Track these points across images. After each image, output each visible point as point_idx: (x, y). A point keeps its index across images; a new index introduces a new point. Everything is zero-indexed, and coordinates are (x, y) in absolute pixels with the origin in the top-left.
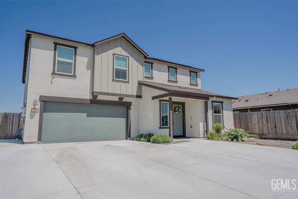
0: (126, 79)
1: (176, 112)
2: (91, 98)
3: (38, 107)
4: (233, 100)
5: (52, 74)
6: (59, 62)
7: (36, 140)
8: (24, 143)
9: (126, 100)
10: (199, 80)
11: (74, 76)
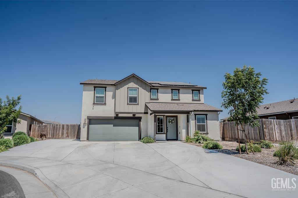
0: (137, 103)
1: (170, 122)
2: (115, 116)
3: (87, 122)
4: (218, 113)
5: (93, 104)
6: (97, 97)
7: (86, 139)
8: (80, 141)
9: (137, 115)
10: (202, 96)
11: (105, 104)
